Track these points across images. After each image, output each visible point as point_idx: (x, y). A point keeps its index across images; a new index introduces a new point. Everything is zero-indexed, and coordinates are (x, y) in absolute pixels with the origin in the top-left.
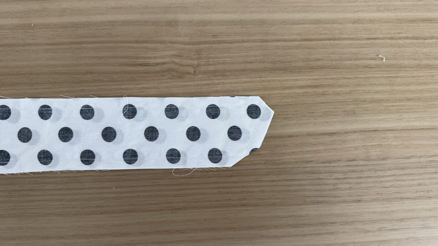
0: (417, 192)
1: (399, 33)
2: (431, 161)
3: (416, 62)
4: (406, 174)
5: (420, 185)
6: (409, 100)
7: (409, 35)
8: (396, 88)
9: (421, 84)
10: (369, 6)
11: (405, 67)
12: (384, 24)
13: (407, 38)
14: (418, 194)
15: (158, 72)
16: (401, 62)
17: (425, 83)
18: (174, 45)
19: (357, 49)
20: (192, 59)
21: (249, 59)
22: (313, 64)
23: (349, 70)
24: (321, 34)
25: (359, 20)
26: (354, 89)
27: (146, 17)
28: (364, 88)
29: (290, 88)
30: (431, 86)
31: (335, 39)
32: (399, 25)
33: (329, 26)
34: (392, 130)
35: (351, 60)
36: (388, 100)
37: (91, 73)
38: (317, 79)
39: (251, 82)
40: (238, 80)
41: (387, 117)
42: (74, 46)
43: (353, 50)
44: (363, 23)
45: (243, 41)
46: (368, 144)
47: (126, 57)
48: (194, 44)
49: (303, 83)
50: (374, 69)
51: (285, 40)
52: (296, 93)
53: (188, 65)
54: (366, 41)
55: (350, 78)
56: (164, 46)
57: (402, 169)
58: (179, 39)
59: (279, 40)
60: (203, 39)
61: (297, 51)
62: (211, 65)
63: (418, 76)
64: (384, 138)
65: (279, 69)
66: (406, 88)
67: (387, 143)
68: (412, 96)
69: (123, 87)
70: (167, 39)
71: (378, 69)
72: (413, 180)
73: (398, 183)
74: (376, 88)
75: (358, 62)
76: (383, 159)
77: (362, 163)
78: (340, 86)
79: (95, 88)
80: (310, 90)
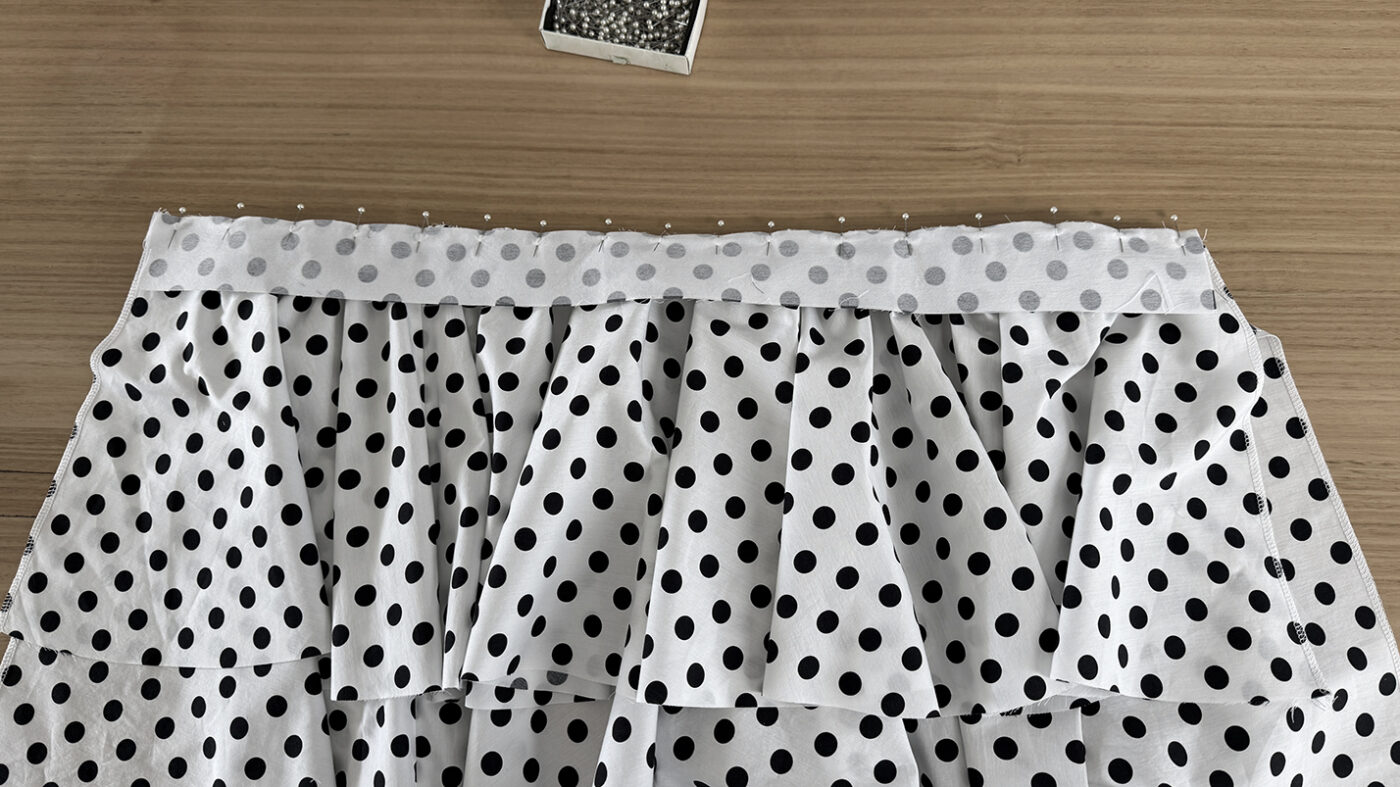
0: (1335, 339)
1: (1318, 119)
2: (1358, 299)
3: (1343, 161)
4: (1320, 314)
5: (1340, 329)
6: (1329, 212)
7: (1333, 123)
8: (1310, 195)
9: (1348, 191)
10: (1275, 80)
11: (1325, 167)
12: (1295, 106)
13: (1330, 126)
14: (1337, 342)
15: (968, 160)
16: (1318, 159)
17: (1354, 191)
18: (991, 124)
19: (1254, 140)
20: (1016, 143)
21: (1095, 146)
22: (1187, 157)
23: (1241, 168)
24: (1199, 117)
25: (1257, 99)
26: (1247, 194)
27: (953, 86)
28: (1262, 194)
29: (1154, 188)
30: (1363, 196)
31: (1221, 125)
32: (1319, 108)
33: (1211, 106)
34: (1302, 253)
35: (1243, 154)
36: (1296, 212)
37: (877, 158)
38: (1193, 179)
39: (1100, 177)
40: (1080, 174)
41: (1294, 234)
42: (854, 122)
43: (1247, 141)
44: (1264, 104)
45: (1088, 122)
46: (1265, 270)
47: (924, 139)
48: (1018, 123)
49: (1174, 183)
50: (1277, 169)
51: (1148, 124)
52: (1162, 195)
53: (1010, 152)
54: (1267, 129)
55: (1240, 179)
56: (976, 125)
57: (1315, 306)
58: (998, 116)
59: (1139, 124)
60: (1031, 117)
61: (1166, 139)
62: (1041, 152)
63: (1345, 181)
64: (1289, 263)
65: (1140, 162)
66: (1326, 196)
67: (1292, 270)
68: (1334, 207)
69: (919, 177)
70: (982, 115)
71: (1283, 168)
72: (1331, 322)
73: (1308, 324)
74: (1279, 195)
75: (1254, 158)
76: (1287, 292)
77: (1253, 294)
78: (1226, 189)
79: (881, 178)
80: (1182, 193)
